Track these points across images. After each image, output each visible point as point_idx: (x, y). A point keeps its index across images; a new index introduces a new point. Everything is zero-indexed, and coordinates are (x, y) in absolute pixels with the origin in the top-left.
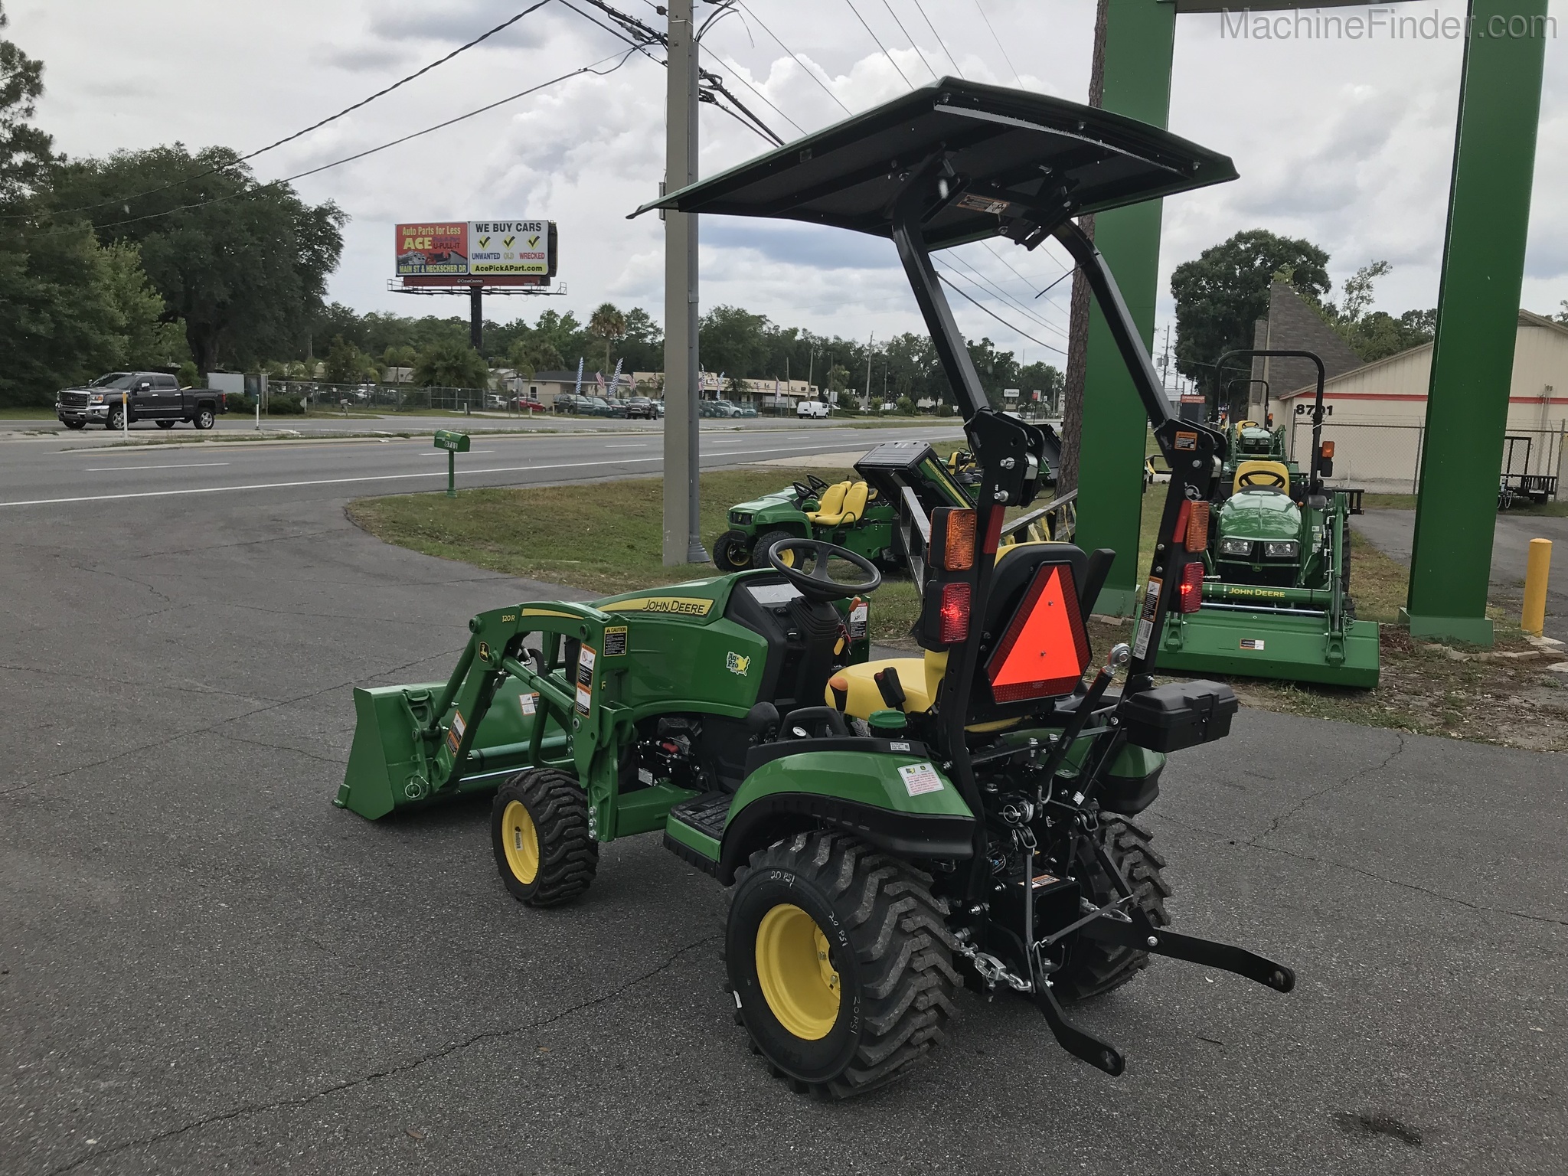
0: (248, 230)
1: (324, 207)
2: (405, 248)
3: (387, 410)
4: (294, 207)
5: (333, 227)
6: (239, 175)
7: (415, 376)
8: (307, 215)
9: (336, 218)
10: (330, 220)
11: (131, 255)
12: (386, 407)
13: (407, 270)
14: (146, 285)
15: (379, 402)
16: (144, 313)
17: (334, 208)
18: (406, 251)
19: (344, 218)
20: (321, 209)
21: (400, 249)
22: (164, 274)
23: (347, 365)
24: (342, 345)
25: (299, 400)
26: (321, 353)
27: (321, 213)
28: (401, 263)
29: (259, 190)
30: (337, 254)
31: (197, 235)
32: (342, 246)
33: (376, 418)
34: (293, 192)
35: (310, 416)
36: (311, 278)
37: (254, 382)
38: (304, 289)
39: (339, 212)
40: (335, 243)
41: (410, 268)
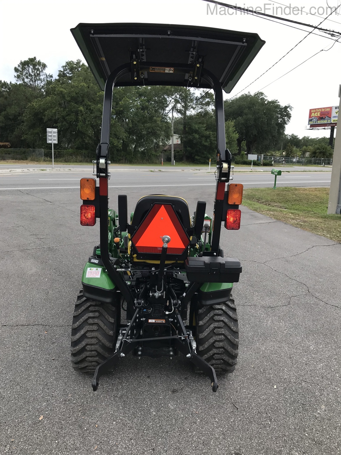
0: (264, 114)
1: (287, 106)
2: (312, 116)
3: (299, 165)
4: (278, 106)
5: (289, 111)
6: (264, 99)
7: (310, 155)
8: (282, 109)
9: (290, 109)
10: (288, 109)
11: (233, 123)
12: (300, 164)
13: (311, 123)
14: (235, 131)
15: (299, 163)
16: (234, 139)
17: (290, 106)
18: (312, 117)
19: (292, 108)
20: (286, 106)
21: (310, 116)
22: (241, 128)
23: (291, 152)
24: (290, 146)
25: (271, 162)
26: (284, 149)
27: (286, 108)
28: (310, 121)
29: (269, 102)
30: (290, 119)
31: (250, 116)
32: (291, 117)
33: (292, 167)
34: (278, 102)
35: (274, 166)
36: (281, 127)
37: (260, 157)
38: (278, 130)
39: (291, 107)
40: (289, 116)
41: (312, 122)
